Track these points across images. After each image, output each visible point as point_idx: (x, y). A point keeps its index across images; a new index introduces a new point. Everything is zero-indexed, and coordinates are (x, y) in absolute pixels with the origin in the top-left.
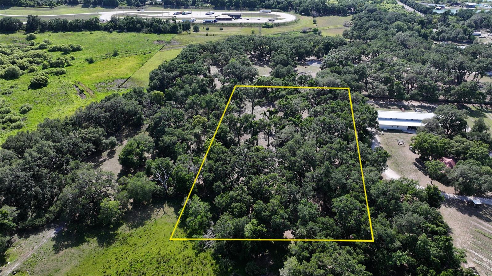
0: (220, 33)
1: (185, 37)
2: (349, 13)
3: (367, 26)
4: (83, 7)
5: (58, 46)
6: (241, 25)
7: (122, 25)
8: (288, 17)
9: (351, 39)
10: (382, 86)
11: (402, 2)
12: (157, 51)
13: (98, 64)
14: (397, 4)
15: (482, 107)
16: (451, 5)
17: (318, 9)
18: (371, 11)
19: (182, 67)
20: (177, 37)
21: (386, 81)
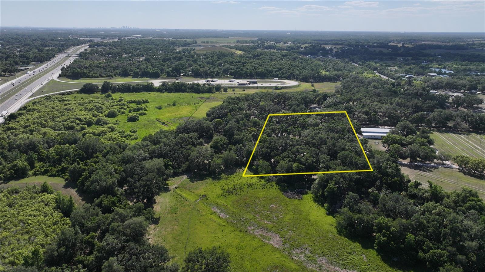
0: (243, 92)
1: (219, 95)
2: (338, 80)
3: (352, 86)
4: (133, 78)
5: (133, 100)
6: (258, 88)
7: (171, 87)
8: (292, 83)
9: (341, 94)
10: (364, 116)
11: (379, 73)
12: (202, 103)
13: (164, 110)
14: (375, 74)
15: (431, 129)
16: (418, 75)
17: (314, 77)
18: (356, 78)
19: (230, 107)
20: (213, 95)
21: (366, 113)
